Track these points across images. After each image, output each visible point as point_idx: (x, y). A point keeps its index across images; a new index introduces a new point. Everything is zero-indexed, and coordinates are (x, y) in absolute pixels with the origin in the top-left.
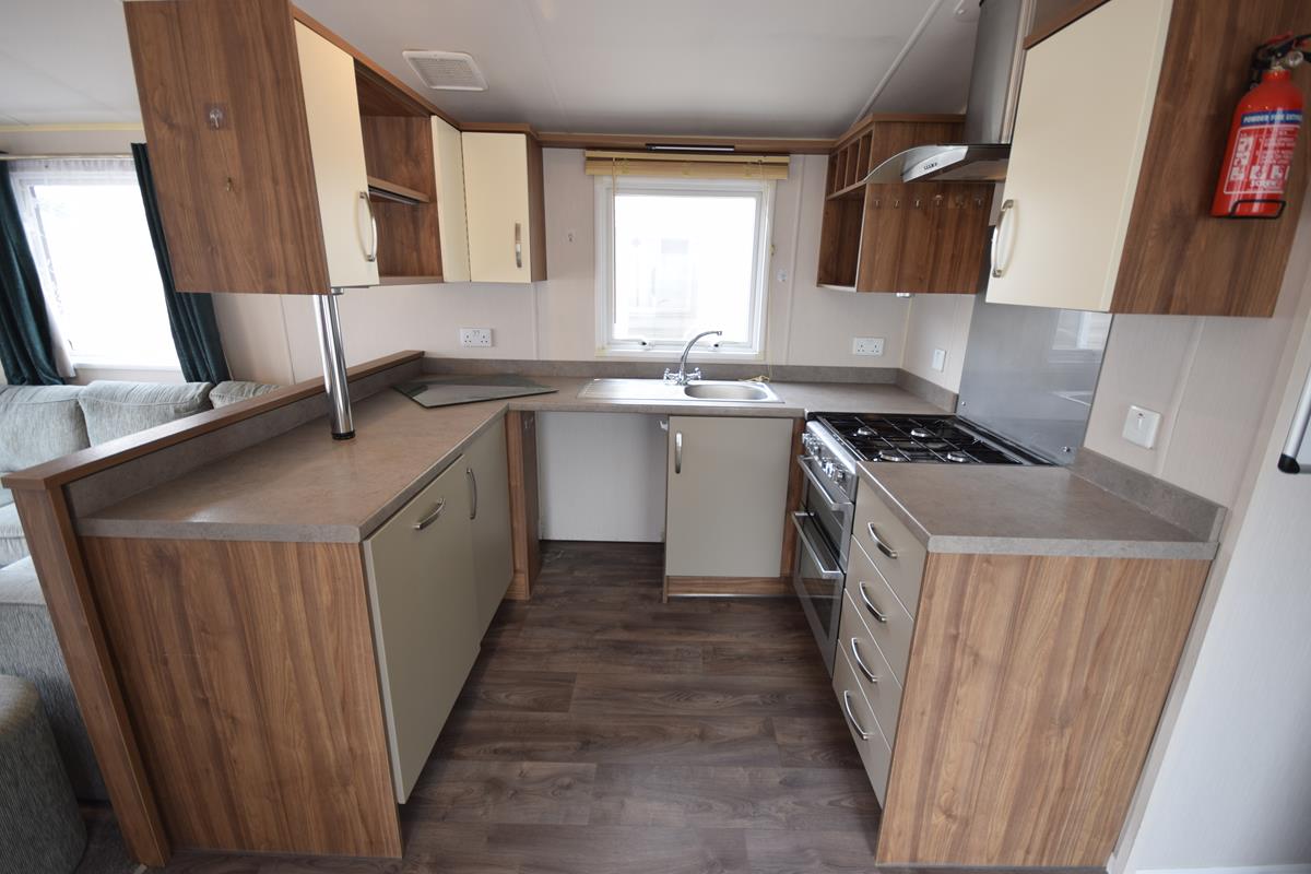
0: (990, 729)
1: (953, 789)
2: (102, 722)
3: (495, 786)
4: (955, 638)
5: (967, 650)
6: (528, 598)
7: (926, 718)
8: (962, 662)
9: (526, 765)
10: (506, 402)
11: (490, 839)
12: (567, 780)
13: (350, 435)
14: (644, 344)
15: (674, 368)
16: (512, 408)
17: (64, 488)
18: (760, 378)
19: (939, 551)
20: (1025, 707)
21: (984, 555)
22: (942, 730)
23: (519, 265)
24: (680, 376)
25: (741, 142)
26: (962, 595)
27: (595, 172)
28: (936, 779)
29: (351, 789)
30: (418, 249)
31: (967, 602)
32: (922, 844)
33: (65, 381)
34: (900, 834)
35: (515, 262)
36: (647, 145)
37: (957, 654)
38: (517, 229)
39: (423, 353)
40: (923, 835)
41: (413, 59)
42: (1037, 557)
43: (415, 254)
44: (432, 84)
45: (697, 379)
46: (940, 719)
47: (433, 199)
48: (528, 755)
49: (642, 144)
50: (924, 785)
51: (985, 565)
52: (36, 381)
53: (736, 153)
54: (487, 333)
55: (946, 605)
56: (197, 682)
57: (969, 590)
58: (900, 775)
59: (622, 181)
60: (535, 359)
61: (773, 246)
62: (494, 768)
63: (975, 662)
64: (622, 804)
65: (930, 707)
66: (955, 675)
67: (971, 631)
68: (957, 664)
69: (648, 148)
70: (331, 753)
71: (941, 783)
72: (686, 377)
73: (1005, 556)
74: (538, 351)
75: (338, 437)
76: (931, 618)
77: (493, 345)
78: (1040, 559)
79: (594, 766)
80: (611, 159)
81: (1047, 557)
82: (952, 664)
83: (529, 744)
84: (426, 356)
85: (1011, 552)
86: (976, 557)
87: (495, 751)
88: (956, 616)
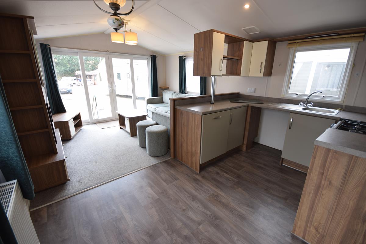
0: (334, 209)
1: (319, 223)
2: (172, 135)
3: (218, 173)
4: (323, 174)
5: (327, 179)
6: (245, 151)
7: (311, 195)
8: (324, 182)
9: (225, 174)
10: (248, 104)
11: (212, 179)
12: (230, 179)
13: (213, 103)
14: (297, 95)
15: (303, 102)
16: (249, 105)
17: (174, 101)
18: (339, 109)
19: (318, 145)
20: (348, 208)
21: (334, 150)
22: (316, 201)
23: (260, 72)
24: (305, 105)
25: (340, 31)
26: (326, 161)
27: (290, 47)
28: (313, 216)
29: (195, 157)
30: (237, 69)
31: (327, 164)
32: (307, 235)
33: (186, 93)
34: (300, 227)
35: (259, 71)
36: (306, 37)
37: (323, 180)
38: (262, 63)
39: (239, 93)
40: (307, 232)
41: (244, 30)
42: (356, 157)
43: (236, 70)
44: (248, 33)
45: (311, 106)
46: (316, 197)
47: (241, 59)
48: (226, 173)
49: (304, 37)
50: (308, 217)
51: (334, 154)
52: (182, 93)
53: (339, 35)
54: (254, 89)
55: (320, 163)
56: (182, 132)
57: (329, 160)
58: (301, 209)
59: (299, 48)
60: (264, 96)
61: (354, 64)
62: (219, 171)
63: (330, 184)
64: (238, 188)
65: (312, 192)
66: (322, 186)
67: (329, 174)
68: (323, 182)
69: (306, 38)
70: (193, 150)
71: (315, 218)
72: (307, 105)
73: (342, 153)
74: (265, 95)
75: (211, 103)
76: (315, 165)
77: (255, 92)
78: (357, 158)
79: (237, 181)
80: (296, 43)
81: (360, 157)
82: (321, 182)
83: (227, 171)
84: (240, 94)
85: (345, 152)
86: (332, 150)
87: (221, 169)
88: (323, 166)
